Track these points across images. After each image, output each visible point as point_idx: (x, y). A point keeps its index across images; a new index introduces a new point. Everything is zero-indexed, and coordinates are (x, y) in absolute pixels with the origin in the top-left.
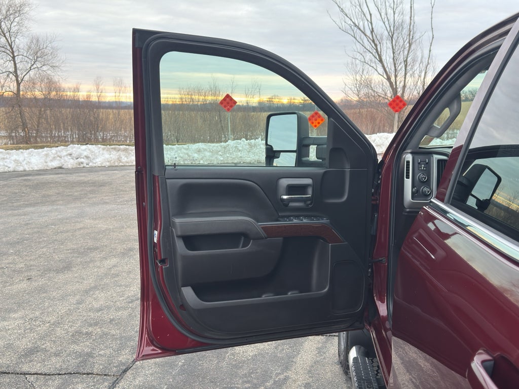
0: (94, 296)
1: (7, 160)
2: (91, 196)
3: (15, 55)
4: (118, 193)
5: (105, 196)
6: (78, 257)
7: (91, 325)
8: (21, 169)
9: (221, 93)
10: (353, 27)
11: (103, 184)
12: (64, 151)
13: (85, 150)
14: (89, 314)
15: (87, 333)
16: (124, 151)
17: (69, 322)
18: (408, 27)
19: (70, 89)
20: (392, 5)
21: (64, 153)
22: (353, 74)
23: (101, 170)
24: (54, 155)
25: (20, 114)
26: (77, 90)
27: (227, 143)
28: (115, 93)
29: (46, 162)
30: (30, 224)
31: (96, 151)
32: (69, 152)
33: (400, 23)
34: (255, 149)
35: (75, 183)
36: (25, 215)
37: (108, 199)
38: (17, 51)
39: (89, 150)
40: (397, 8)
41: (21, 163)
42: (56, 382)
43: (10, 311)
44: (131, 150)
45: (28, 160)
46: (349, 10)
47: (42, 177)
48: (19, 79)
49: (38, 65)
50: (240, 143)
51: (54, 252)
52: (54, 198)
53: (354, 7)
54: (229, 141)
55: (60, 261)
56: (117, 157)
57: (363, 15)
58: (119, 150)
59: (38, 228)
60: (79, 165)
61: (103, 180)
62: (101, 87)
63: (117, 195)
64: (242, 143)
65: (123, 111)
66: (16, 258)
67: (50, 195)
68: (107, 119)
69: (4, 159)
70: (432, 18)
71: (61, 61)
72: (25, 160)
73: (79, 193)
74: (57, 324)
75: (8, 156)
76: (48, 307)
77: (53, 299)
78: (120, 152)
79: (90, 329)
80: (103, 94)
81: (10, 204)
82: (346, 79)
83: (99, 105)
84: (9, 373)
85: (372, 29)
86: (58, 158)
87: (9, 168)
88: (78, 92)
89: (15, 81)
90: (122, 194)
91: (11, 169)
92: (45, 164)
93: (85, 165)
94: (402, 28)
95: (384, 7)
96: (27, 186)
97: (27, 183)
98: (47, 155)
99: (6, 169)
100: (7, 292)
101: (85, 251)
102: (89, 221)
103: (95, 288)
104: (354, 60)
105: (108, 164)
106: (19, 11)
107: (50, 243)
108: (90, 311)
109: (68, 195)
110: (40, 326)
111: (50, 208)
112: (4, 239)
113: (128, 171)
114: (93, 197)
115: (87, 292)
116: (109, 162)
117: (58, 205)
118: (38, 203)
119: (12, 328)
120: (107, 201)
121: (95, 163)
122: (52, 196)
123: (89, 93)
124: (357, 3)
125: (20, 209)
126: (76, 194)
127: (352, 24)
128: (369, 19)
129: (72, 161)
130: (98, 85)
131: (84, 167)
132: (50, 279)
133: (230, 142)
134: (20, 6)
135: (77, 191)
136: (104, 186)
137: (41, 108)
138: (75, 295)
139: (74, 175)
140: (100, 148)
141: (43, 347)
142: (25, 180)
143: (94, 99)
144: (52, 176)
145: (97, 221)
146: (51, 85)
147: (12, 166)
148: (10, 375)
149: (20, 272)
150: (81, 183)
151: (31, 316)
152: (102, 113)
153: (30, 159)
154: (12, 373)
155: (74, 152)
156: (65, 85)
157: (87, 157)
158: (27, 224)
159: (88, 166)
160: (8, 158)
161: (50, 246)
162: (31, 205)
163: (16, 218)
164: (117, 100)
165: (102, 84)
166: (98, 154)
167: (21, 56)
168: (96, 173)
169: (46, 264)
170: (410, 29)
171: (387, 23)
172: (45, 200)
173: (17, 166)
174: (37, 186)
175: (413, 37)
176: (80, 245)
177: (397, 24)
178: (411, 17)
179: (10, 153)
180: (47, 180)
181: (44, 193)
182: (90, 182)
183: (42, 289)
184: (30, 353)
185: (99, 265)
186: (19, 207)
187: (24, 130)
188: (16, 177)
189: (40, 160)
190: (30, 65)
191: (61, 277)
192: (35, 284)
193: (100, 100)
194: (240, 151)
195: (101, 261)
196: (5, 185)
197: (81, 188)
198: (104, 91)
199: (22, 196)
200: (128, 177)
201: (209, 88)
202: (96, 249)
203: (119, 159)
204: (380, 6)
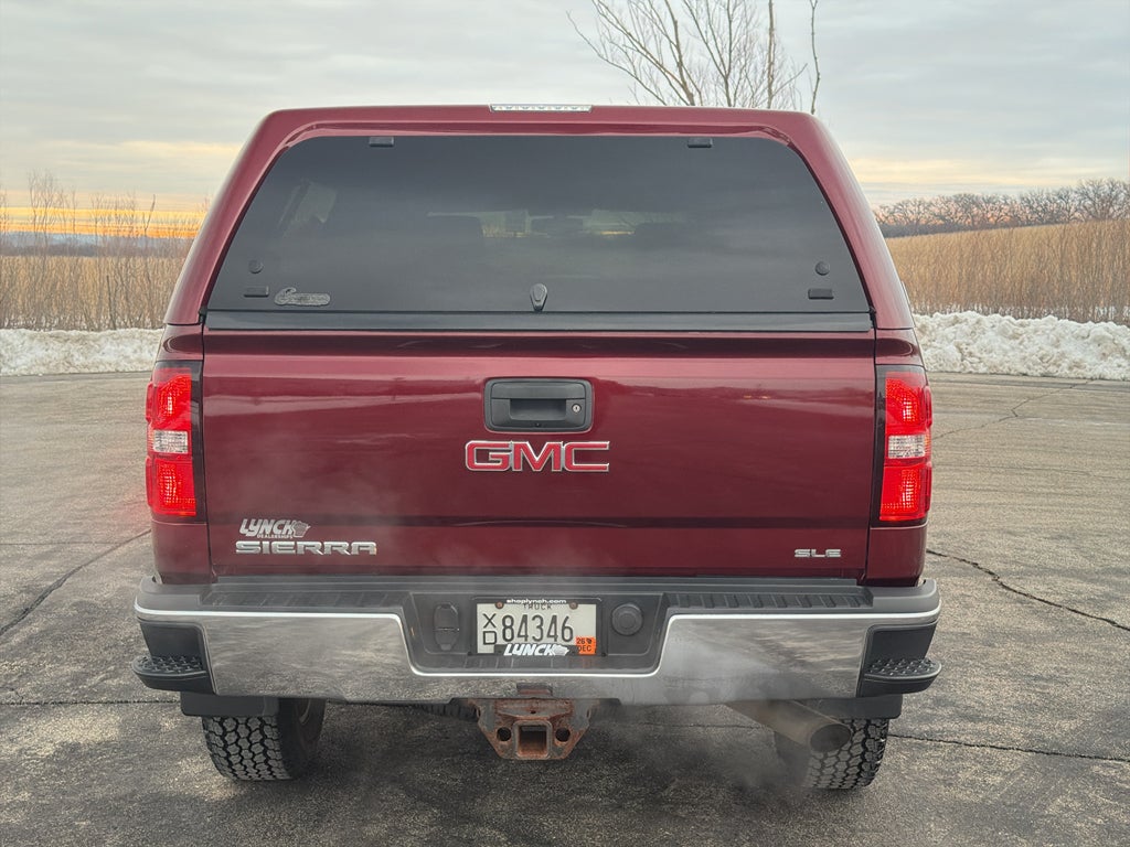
10: (630, 52)
11: (43, 400)
16: (77, 341)
23: (31, 381)
31: (16, 343)
40: (736, 6)
56: (62, 355)
58: (66, 341)
65: (54, 258)
70: (813, 34)
85: (681, 58)
95: (703, 5)
105: (43, 370)
116: (44, 365)
121: (15, 369)
136: (47, 402)
170: (769, 56)
177: (737, 45)
178: (771, 30)
203: (68, 360)
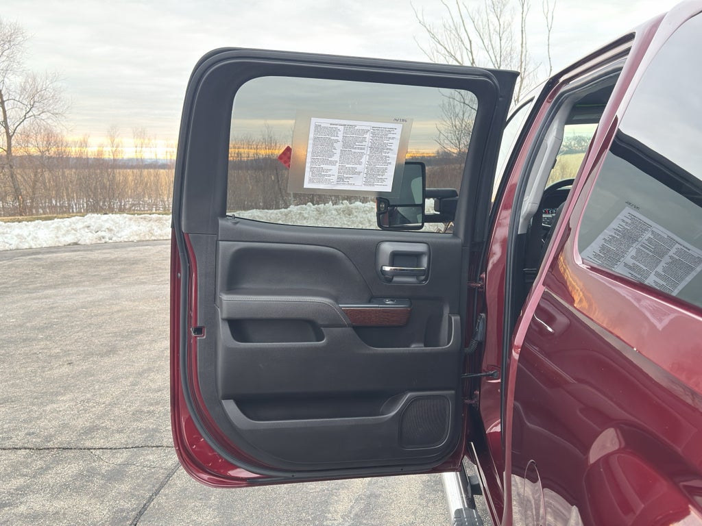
0: (150, 378)
1: (7, 235)
2: (123, 275)
3: (4, 99)
4: (156, 272)
5: (141, 275)
6: (122, 340)
7: (151, 404)
8: (26, 246)
9: (278, 145)
10: (447, 57)
11: (135, 262)
12: (80, 223)
13: (106, 221)
14: (147, 394)
15: (148, 412)
16: (156, 221)
17: (126, 402)
18: (519, 56)
19: (75, 143)
20: (498, 29)
21: (80, 225)
22: (451, 118)
23: (130, 246)
24: (68, 227)
25: (12, 177)
26: (84, 144)
27: (289, 209)
28: (136, 147)
29: (57, 237)
30: (55, 308)
31: (121, 222)
32: (86, 223)
33: (509, 52)
34: (324, 216)
35: (98, 261)
36: (46, 298)
37: (145, 278)
38: (8, 94)
39: (112, 220)
40: (503, 32)
41: (25, 239)
42: (124, 454)
43: (57, 394)
44: (166, 220)
45: (34, 234)
46: (442, 36)
47: (55, 255)
48: (10, 132)
49: (35, 111)
50: (306, 209)
51: (92, 336)
52: (77, 279)
53: (449, 32)
54: (291, 206)
55: (102, 344)
56: (148, 229)
57: (460, 43)
58: (150, 221)
59: (66, 311)
60: (100, 240)
61: (134, 257)
62: (117, 140)
63: (155, 274)
64: (308, 208)
65: (146, 170)
66: (48, 343)
67: (71, 276)
68: (126, 181)
69: (4, 233)
70: (549, 45)
71: (66, 107)
72: (30, 234)
73: (107, 272)
74: (113, 404)
75: (9, 230)
76: (99, 390)
77: (103, 381)
78: (151, 222)
79: (152, 408)
80: (119, 149)
81: (24, 287)
82: (443, 124)
83: (115, 165)
84: (72, 449)
85: (473, 59)
86: (73, 231)
87: (10, 245)
88: (86, 147)
89: (5, 134)
90: (161, 273)
91: (13, 247)
92: (56, 239)
93: (107, 240)
94: (511, 58)
95: (487, 31)
96: (39, 266)
97: (39, 263)
98: (58, 228)
99: (7, 247)
100: (47, 376)
101: (128, 335)
102: (126, 303)
103: (149, 370)
104: (451, 100)
105: (136, 238)
106: (9, 41)
107: (85, 327)
108: (148, 391)
109: (95, 275)
110: (94, 407)
111: (75, 290)
112: (28, 324)
113: (164, 246)
114: (125, 277)
115: (140, 374)
116: (137, 235)
117: (84, 286)
118: (59, 285)
119: (64, 410)
120: (144, 280)
121: (120, 237)
122: (75, 276)
123: (101, 149)
124: (452, 27)
125: (39, 292)
126: (103, 273)
127: (447, 53)
128: (469, 48)
129: (90, 234)
130: (112, 137)
131: (106, 242)
132: (94, 363)
133: (293, 208)
134: (11, 35)
135: (104, 271)
136: (137, 264)
137: (37, 169)
138: (127, 378)
139: (97, 252)
140: (126, 218)
141: (103, 425)
142: (35, 259)
143: (108, 155)
144: (67, 254)
145: (137, 303)
146: (50, 138)
147: (14, 243)
148: (73, 450)
149: (57, 356)
150: (108, 261)
151: (82, 398)
152: (119, 175)
153: (36, 233)
154: (75, 449)
155: (93, 224)
156: (69, 138)
157: (110, 230)
158: (52, 308)
159: (110, 241)
160: (9, 232)
161: (86, 330)
162: (50, 287)
163: (35, 301)
164: (139, 157)
165: (118, 136)
166: (123, 226)
167: (12, 101)
168: (123, 250)
169: (86, 348)
170: (521, 59)
171: (491, 52)
172: (66, 282)
173: (20, 242)
174: (53, 266)
175: (525, 69)
176: (122, 329)
177: (504, 53)
178: (522, 44)
179: (11, 226)
180: (62, 259)
181: (62, 273)
182: (118, 260)
183: (88, 373)
184: (90, 430)
185: (148, 347)
186: (36, 290)
187: (16, 198)
188: (21, 256)
189: (49, 234)
190: (24, 112)
191: (107, 361)
192: (77, 369)
193: (115, 157)
194: (305, 218)
195: (150, 344)
196: (12, 266)
197: (108, 267)
198: (121, 145)
199: (35, 278)
200: (165, 253)
201: (262, 140)
202: (143, 331)
203: (151, 232)
204: (482, 30)
